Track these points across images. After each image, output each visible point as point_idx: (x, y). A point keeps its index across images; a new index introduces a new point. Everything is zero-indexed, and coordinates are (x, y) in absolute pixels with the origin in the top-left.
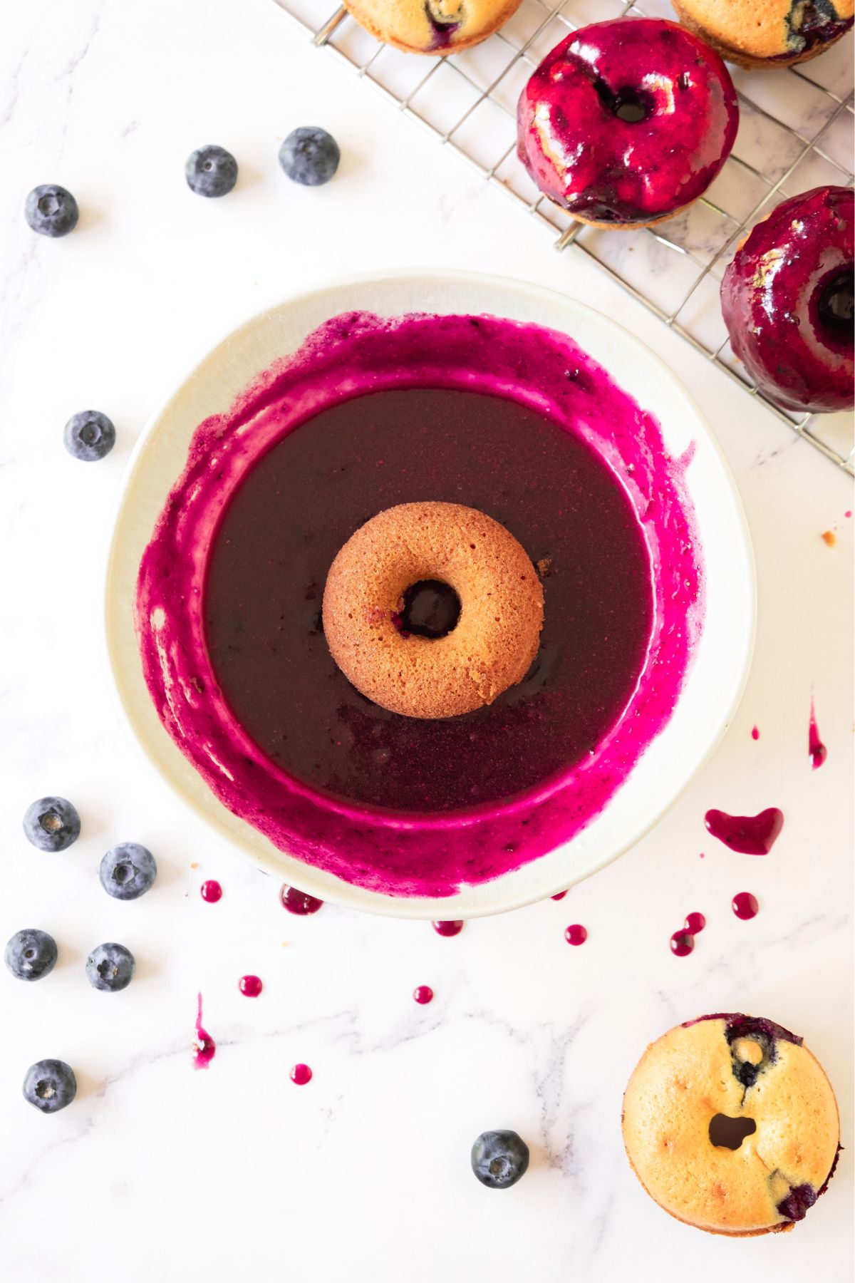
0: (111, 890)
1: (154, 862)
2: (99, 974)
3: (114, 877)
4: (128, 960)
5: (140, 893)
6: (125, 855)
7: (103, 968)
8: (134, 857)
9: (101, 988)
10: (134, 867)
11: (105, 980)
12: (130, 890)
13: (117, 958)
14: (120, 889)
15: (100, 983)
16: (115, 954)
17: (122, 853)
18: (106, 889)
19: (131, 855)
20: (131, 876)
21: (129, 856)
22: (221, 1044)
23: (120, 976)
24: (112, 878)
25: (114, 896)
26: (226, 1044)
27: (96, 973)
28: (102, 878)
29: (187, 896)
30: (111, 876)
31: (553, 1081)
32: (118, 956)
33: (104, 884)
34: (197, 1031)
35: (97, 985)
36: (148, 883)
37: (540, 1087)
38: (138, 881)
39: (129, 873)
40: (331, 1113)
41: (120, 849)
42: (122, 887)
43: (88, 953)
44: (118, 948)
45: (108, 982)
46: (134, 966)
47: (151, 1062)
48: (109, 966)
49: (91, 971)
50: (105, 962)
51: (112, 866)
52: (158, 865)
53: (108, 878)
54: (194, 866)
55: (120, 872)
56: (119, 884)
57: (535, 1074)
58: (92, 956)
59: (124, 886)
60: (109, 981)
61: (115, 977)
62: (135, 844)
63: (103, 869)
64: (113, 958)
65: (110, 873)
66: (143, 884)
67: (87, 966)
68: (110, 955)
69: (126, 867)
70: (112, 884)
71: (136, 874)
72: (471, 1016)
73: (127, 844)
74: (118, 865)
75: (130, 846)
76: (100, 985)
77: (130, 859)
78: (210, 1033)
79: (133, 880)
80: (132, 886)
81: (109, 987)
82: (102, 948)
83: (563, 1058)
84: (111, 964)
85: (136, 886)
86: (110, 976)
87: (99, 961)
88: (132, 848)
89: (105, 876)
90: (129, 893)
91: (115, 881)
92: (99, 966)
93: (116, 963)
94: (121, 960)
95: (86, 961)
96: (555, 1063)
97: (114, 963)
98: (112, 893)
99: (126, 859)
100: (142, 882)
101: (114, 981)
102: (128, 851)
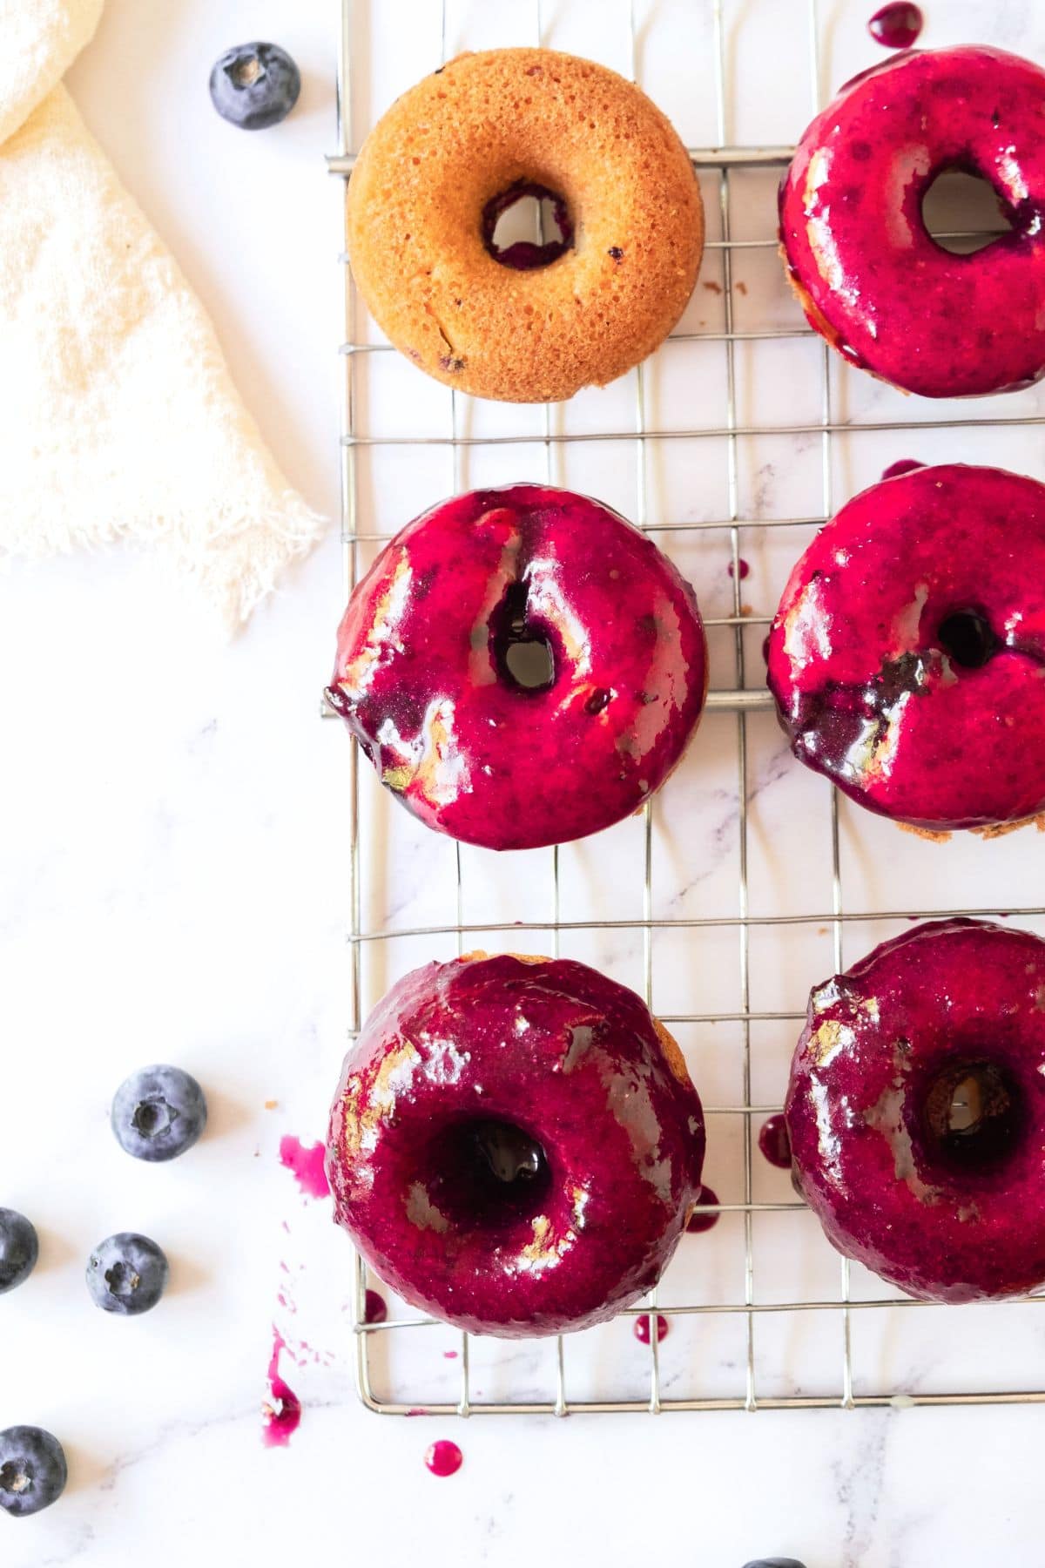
0: (129, 1145)
1: (203, 1100)
2: (108, 1286)
3: (136, 1123)
4: (159, 1263)
5: (177, 1152)
6: (155, 1087)
7: (115, 1277)
8: (169, 1091)
9: (110, 1308)
10: (170, 1107)
11: (116, 1295)
12: (162, 1146)
13: (139, 1260)
14: (145, 1144)
15: (110, 1300)
16: (135, 1252)
17: (149, 1083)
18: (121, 1142)
19: (164, 1086)
20: (163, 1121)
21: (161, 1089)
22: (310, 1405)
23: (142, 1289)
24: (132, 1125)
25: (134, 1155)
26: (319, 1405)
27: (103, 1285)
28: (114, 1126)
29: (257, 1155)
30: (131, 1121)
31: (866, 1477)
32: (140, 1256)
33: (118, 1135)
34: (270, 1382)
35: (106, 1306)
36: (192, 1134)
37: (844, 1488)
38: (176, 1132)
39: (160, 1118)
40: (492, 1524)
41: (147, 1076)
42: (149, 1140)
43: (90, 1250)
44: (141, 1243)
45: (122, 1299)
46: (166, 1273)
47: (194, 1434)
48: (124, 1272)
49: (93, 1280)
50: (118, 1265)
51: (133, 1105)
52: (208, 1103)
53: (125, 1124)
54: (271, 1105)
55: (145, 1117)
56: (144, 1135)
57: (836, 1465)
58: (96, 1255)
59: (152, 1139)
60: (124, 1296)
61: (134, 1291)
62: (171, 1068)
63: (116, 1109)
64: (132, 1260)
65: (127, 1116)
66: (184, 1136)
67: (88, 1270)
68: (126, 1253)
69: (155, 1107)
70: (132, 1136)
71: (171, 1120)
72: (730, 1365)
73: (158, 1068)
74: (142, 1103)
75: (163, 1071)
76: (108, 1303)
77: (162, 1094)
78: (293, 1387)
79: (168, 1129)
80: (166, 1139)
81: (125, 1309)
82: (113, 1242)
83: (883, 1439)
84: (128, 1270)
85: (171, 1139)
86: (127, 1289)
87: (108, 1265)
88: (166, 1074)
89: (120, 1121)
90: (159, 1150)
91: (137, 1129)
92: (108, 1272)
93: (137, 1268)
94: (145, 1264)
95: (87, 1263)
96: (869, 1447)
97: (133, 1269)
98: (132, 1150)
99: (156, 1093)
100: (181, 1133)
101: (131, 1298)
102: (160, 1080)
